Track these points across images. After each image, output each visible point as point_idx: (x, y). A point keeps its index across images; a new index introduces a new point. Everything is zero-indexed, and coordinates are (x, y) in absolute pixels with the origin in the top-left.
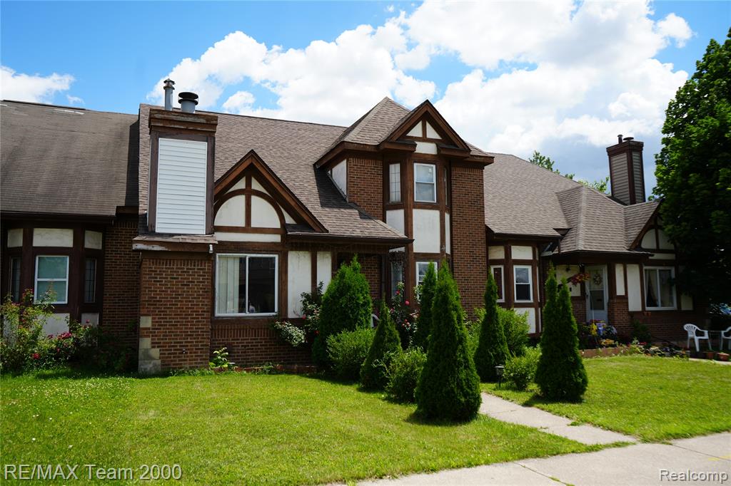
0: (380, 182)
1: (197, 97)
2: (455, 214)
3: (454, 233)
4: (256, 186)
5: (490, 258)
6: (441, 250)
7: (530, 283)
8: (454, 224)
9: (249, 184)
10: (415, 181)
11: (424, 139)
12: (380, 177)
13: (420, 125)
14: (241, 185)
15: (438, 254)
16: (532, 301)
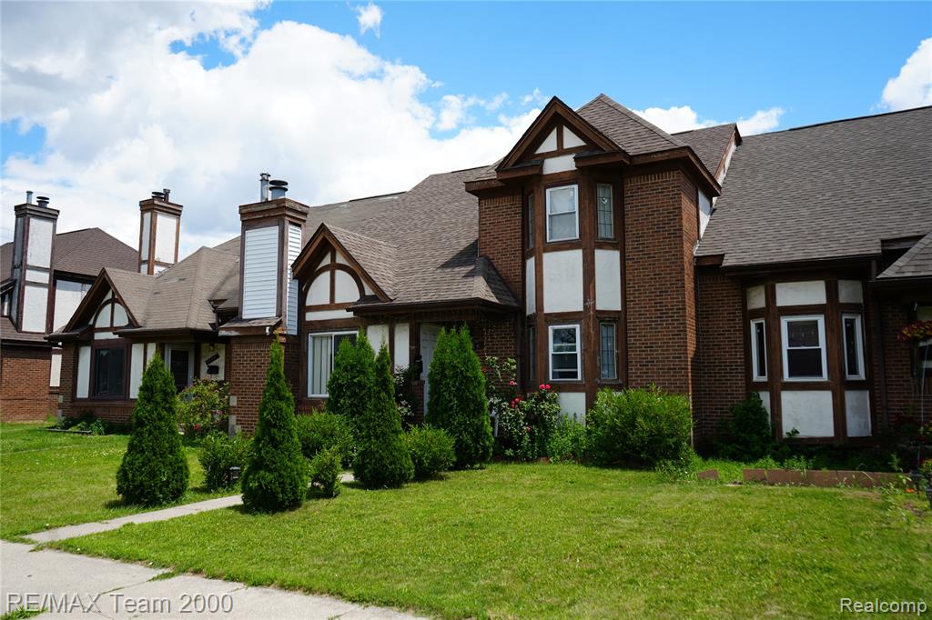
0: (519, 223)
1: (286, 184)
2: (629, 248)
3: (629, 276)
4: (340, 259)
5: (749, 308)
6: (584, 307)
7: (822, 345)
8: (629, 263)
9: (333, 258)
10: (548, 213)
11: (561, 152)
12: (519, 217)
13: (554, 134)
14: (327, 261)
15: (580, 312)
16: (825, 377)
